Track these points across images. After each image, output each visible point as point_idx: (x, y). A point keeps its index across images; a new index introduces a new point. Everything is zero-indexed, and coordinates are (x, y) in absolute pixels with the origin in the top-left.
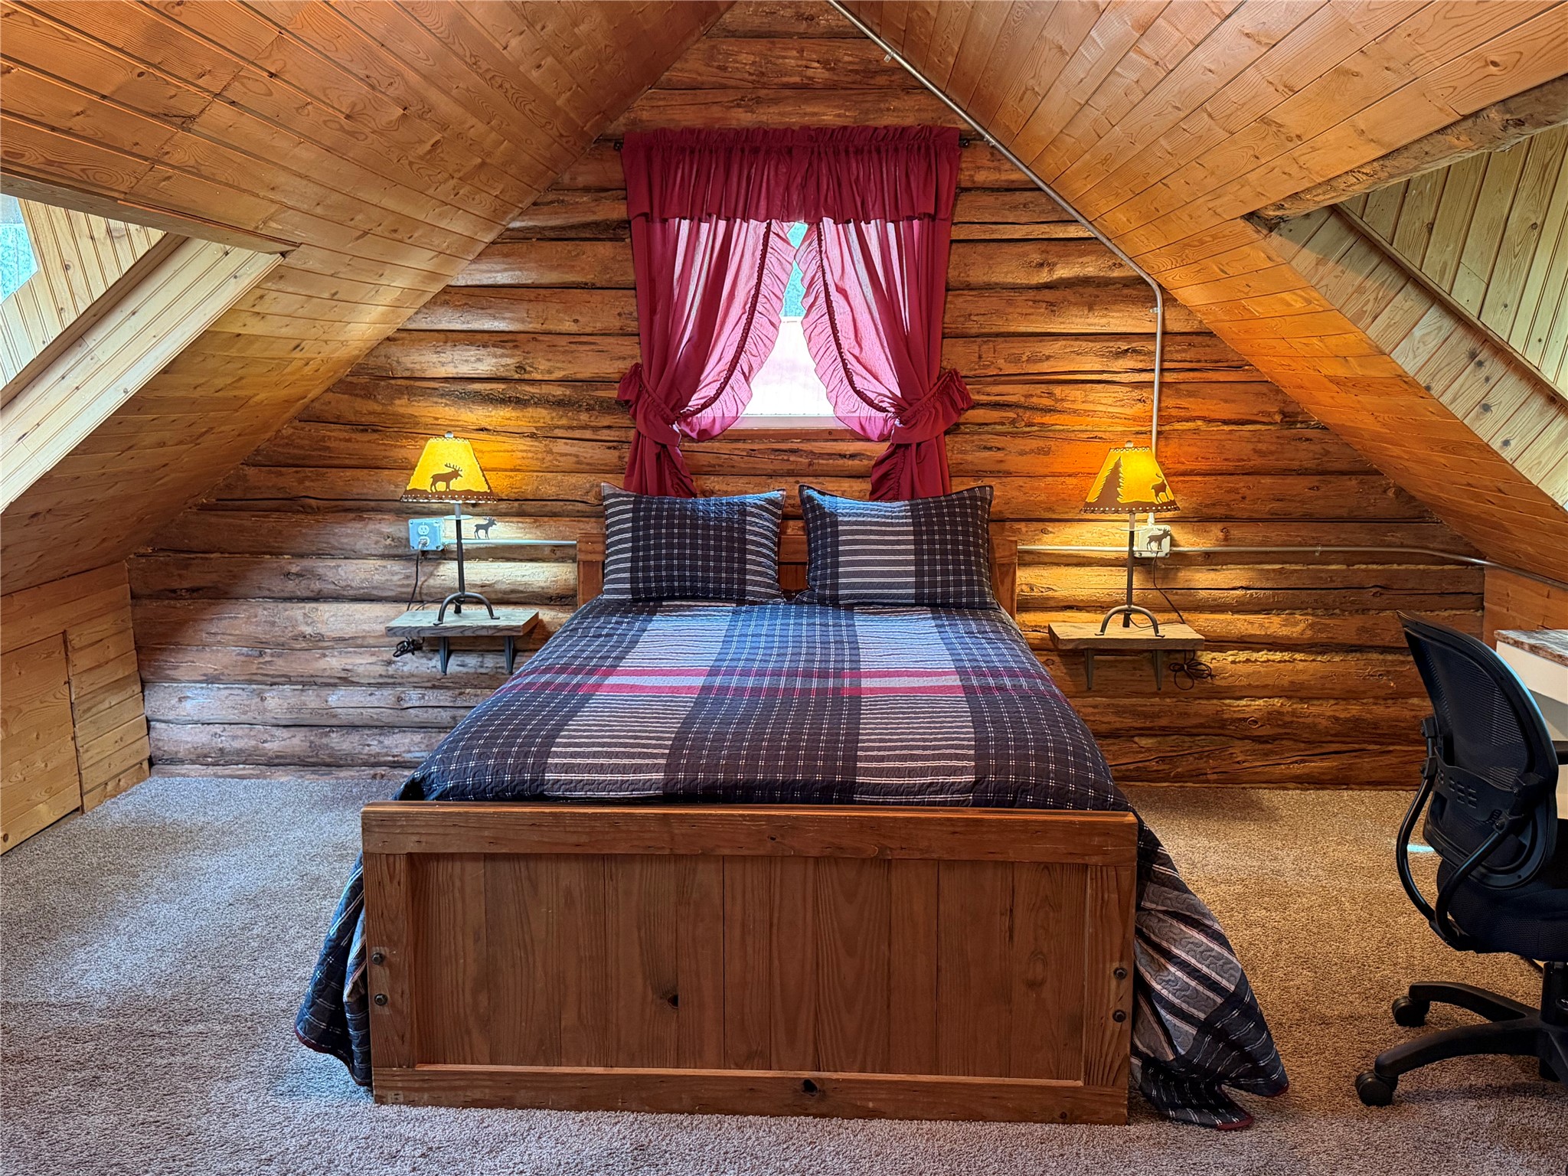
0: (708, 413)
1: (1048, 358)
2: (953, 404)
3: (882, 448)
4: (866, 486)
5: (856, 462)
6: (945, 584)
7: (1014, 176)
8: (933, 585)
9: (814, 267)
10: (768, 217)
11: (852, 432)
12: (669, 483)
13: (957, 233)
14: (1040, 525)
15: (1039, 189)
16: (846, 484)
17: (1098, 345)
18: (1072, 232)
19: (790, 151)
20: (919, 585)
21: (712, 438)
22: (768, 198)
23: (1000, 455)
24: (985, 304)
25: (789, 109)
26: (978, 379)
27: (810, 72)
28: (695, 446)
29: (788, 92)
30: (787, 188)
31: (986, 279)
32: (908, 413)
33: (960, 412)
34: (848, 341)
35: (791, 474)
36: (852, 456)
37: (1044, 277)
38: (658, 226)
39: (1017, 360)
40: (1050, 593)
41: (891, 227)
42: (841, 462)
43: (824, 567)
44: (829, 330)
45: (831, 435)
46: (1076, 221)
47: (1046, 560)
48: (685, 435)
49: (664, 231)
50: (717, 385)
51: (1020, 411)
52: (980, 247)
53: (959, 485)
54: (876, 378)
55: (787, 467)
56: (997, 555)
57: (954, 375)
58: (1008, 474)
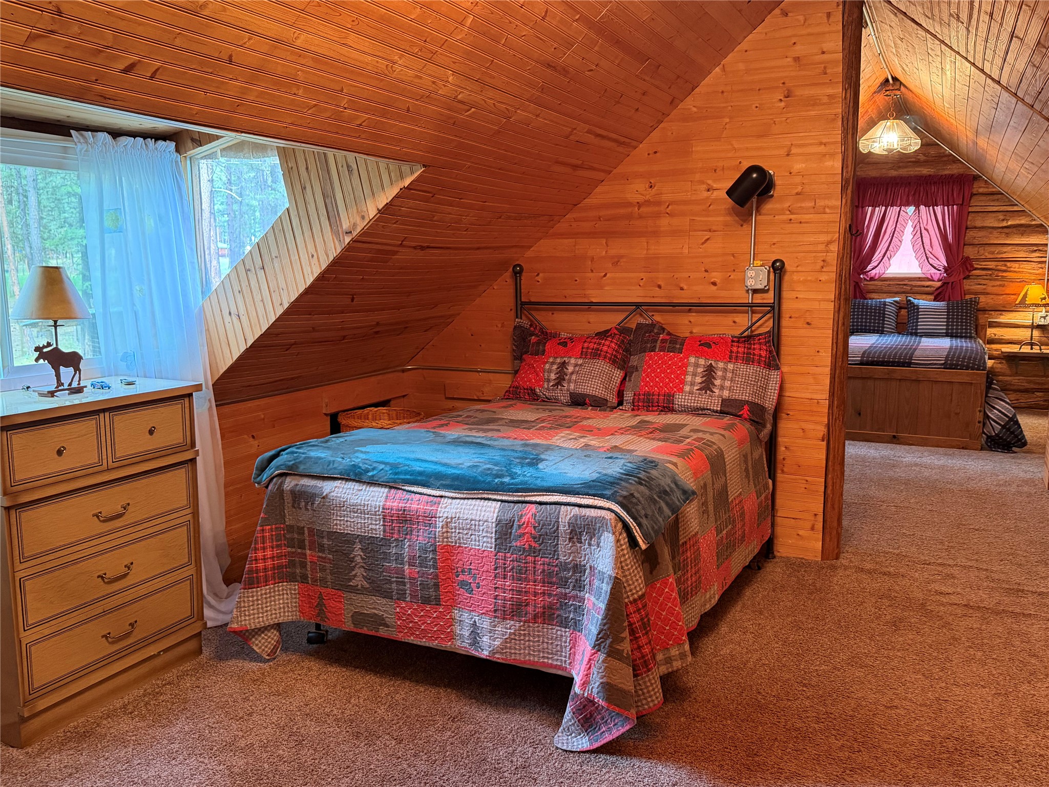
0: (874, 272)
1: (1005, 252)
2: (967, 269)
3: (939, 284)
4: (932, 297)
5: (929, 289)
6: (957, 329)
7: (994, 190)
8: (952, 329)
9: (916, 221)
10: (900, 206)
11: (928, 278)
12: (858, 295)
13: (971, 209)
14: (1000, 312)
15: (1003, 194)
16: (924, 296)
17: (1025, 248)
18: (1015, 208)
19: (910, 183)
20: (947, 329)
21: (875, 280)
22: (901, 199)
23: (984, 287)
24: (981, 234)
25: (910, 169)
26: (977, 260)
27: (919, 157)
28: (868, 283)
29: (910, 164)
30: (908, 195)
31: (982, 225)
32: (949, 271)
33: (970, 271)
34: (927, 247)
35: (903, 293)
36: (927, 287)
37: (1004, 224)
38: (860, 209)
39: (993, 253)
40: (1003, 337)
41: (946, 208)
42: (923, 289)
43: (913, 323)
44: (921, 243)
45: (920, 279)
46: (1017, 205)
47: (1002, 325)
48: (865, 279)
49: (862, 211)
50: (878, 262)
51: (994, 271)
52: (980, 214)
53: (968, 297)
54: (938, 259)
55: (903, 290)
56: (980, 322)
57: (968, 258)
58: (988, 294)
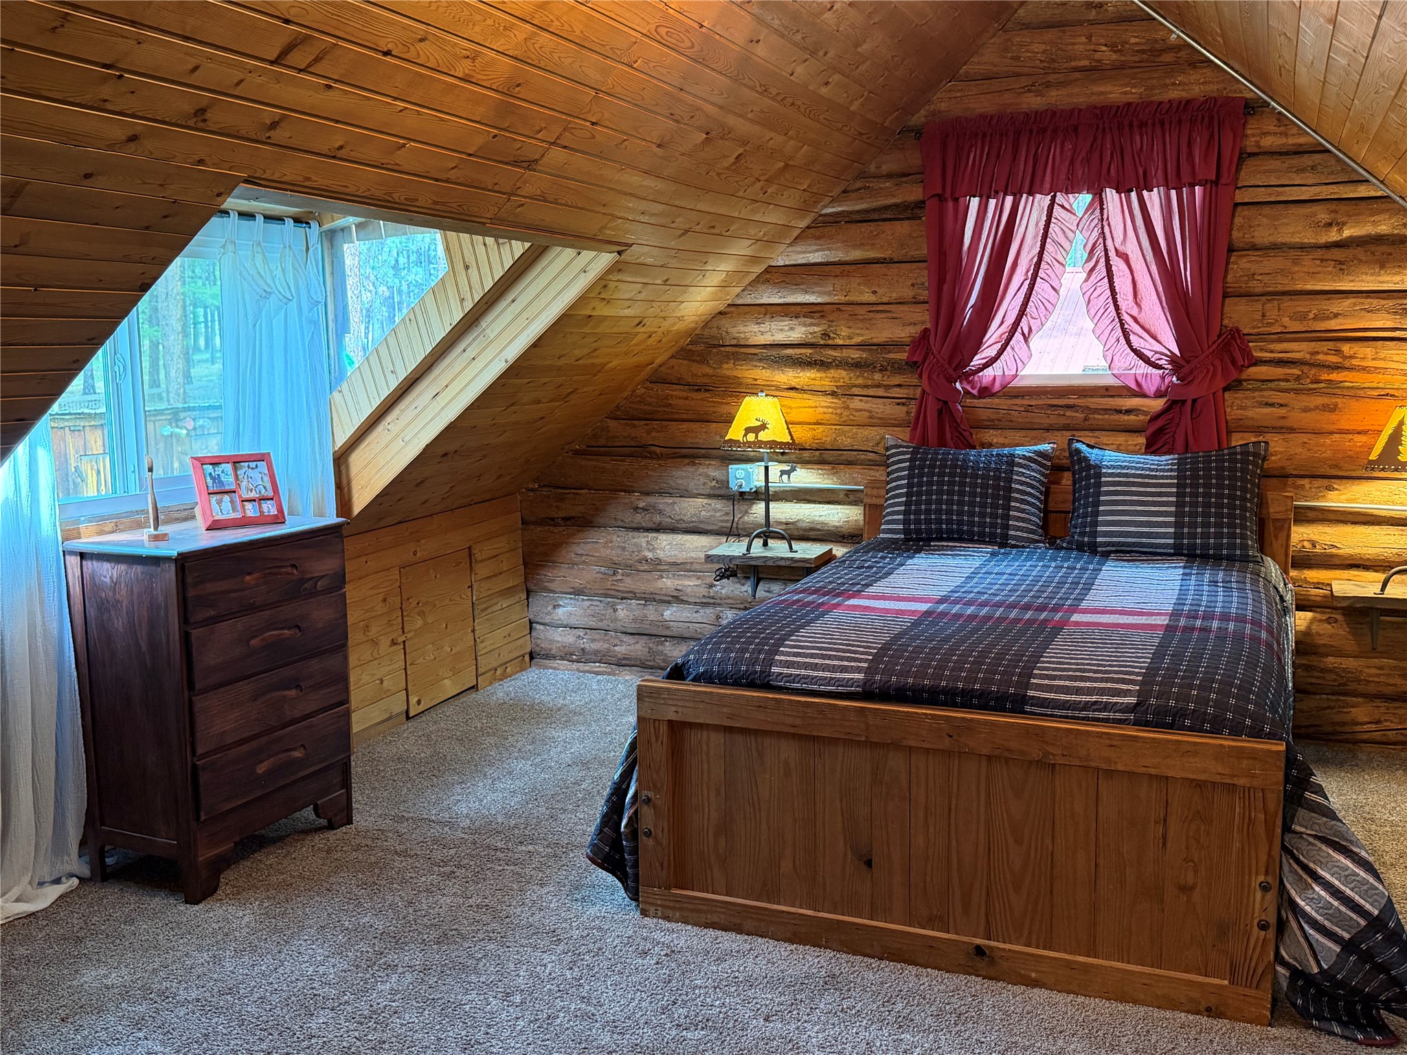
0: (989, 372)
1: (1336, 316)
2: (1234, 362)
3: (1158, 404)
4: (1142, 440)
5: (1132, 417)
6: (1206, 535)
7: (1302, 140)
8: (1193, 536)
9: (1095, 234)
10: (1053, 190)
11: (1127, 388)
12: (948, 436)
13: (1240, 197)
14: (1326, 482)
15: (1328, 151)
16: (1121, 438)
17: (1390, 303)
18: (1362, 191)
19: (1076, 129)
20: (1177, 536)
21: (993, 395)
22: (1053, 173)
23: (1282, 411)
24: (1271, 264)
25: (1076, 90)
26: (1261, 336)
27: (1097, 56)
28: (976, 402)
29: (1077, 75)
30: (1072, 162)
31: (1271, 239)
32: (1186, 370)
33: (1241, 369)
34: (1126, 302)
35: (1067, 428)
36: (1128, 412)
37: (1333, 236)
38: (950, 204)
39: (1303, 317)
40: (1334, 551)
41: (1173, 193)
42: (1116, 417)
43: (1085, 515)
44: (1108, 293)
45: (1107, 391)
46: (1367, 181)
47: (1332, 516)
48: (967, 392)
49: (956, 211)
50: (999, 346)
51: (1306, 369)
52: (1267, 210)
53: (1237, 440)
54: (1154, 338)
55: (1063, 421)
56: (1271, 510)
57: (1235, 333)
58: (1292, 430)
